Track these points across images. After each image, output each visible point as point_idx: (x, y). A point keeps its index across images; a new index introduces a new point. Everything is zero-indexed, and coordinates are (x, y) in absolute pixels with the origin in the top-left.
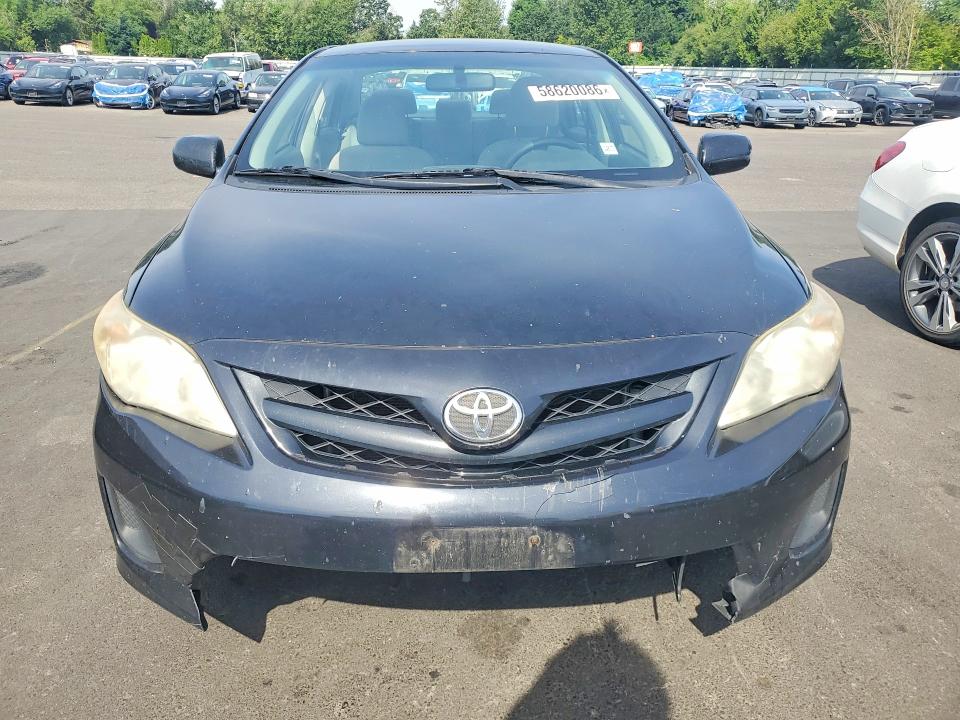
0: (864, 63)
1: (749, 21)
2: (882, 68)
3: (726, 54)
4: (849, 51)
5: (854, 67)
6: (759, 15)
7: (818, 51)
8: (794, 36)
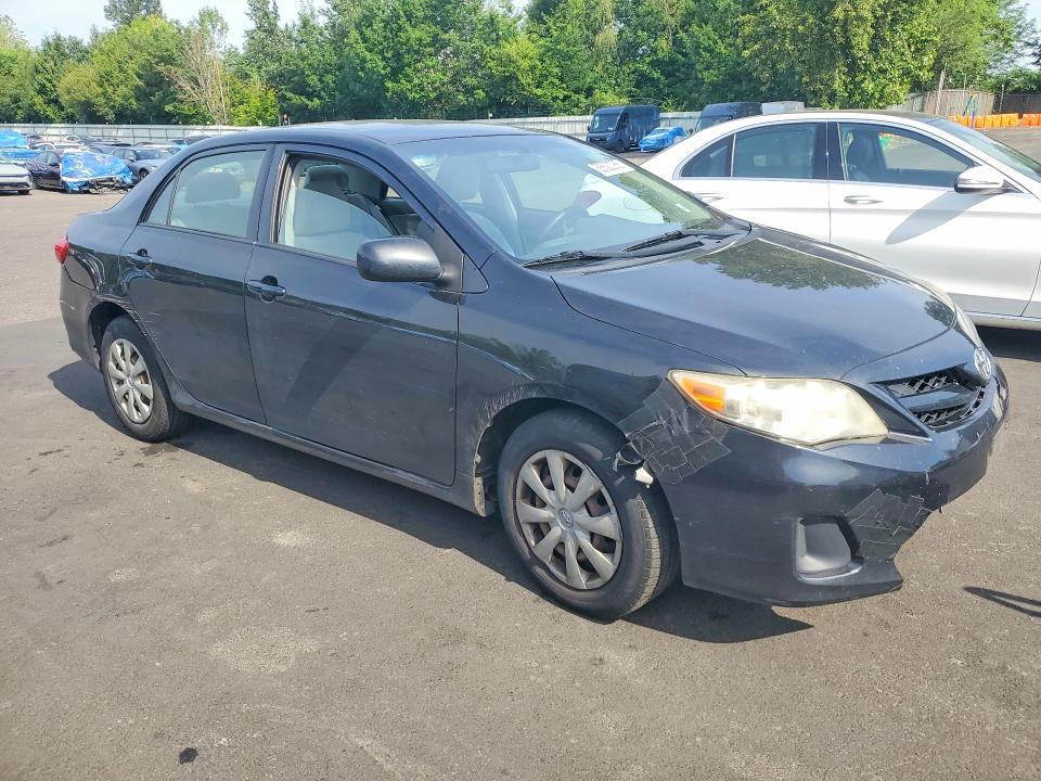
0: (187, 120)
1: (38, 71)
2: (206, 124)
3: (19, 108)
4: (168, 108)
5: (176, 123)
6: (47, 66)
7: (135, 107)
8: (100, 90)
